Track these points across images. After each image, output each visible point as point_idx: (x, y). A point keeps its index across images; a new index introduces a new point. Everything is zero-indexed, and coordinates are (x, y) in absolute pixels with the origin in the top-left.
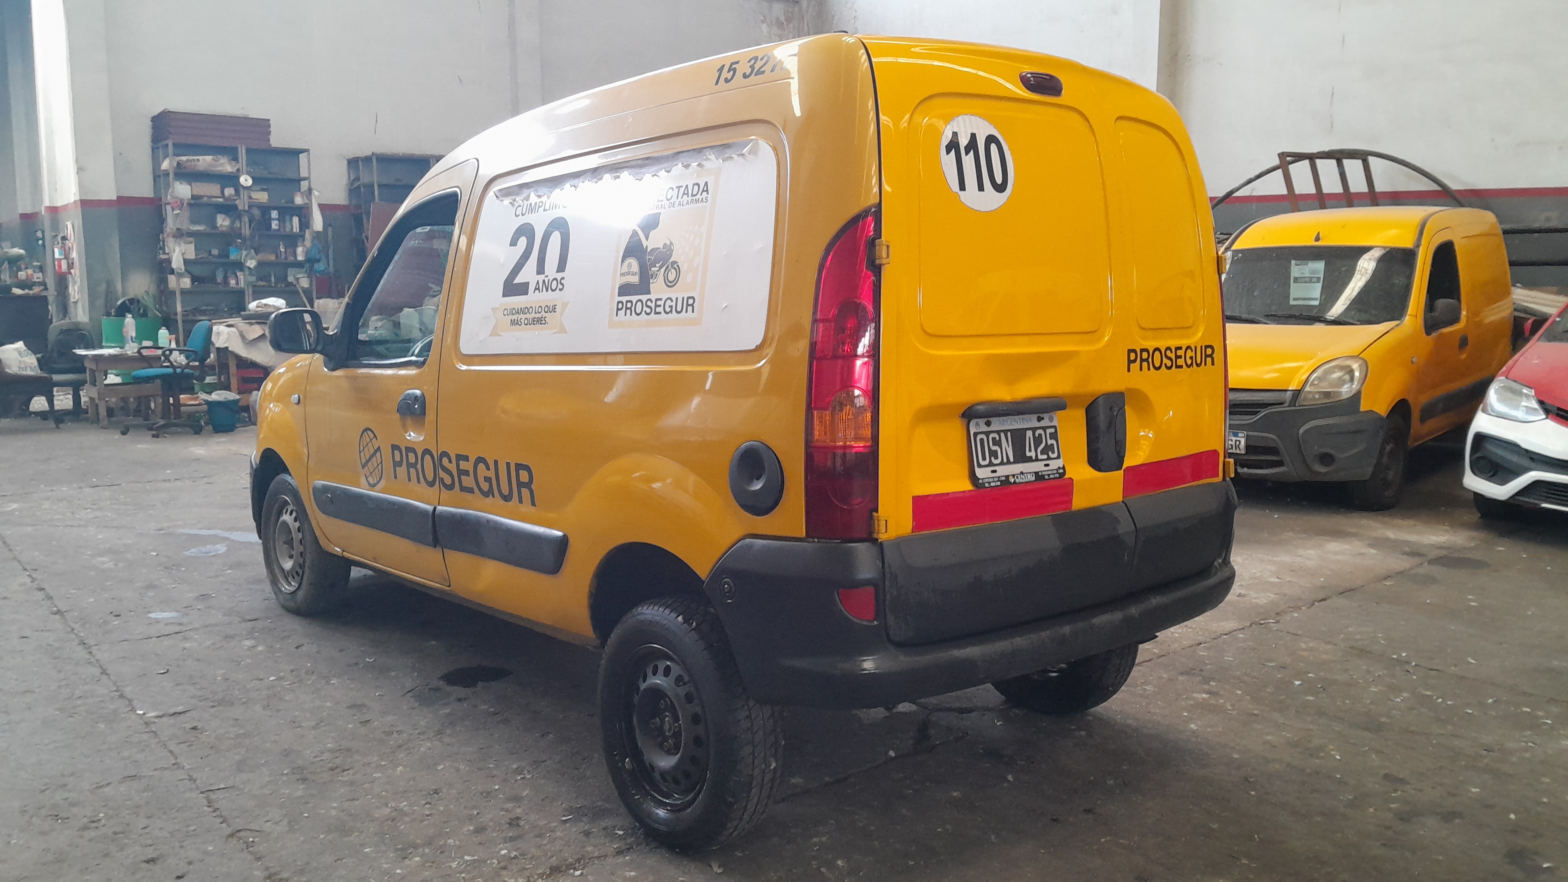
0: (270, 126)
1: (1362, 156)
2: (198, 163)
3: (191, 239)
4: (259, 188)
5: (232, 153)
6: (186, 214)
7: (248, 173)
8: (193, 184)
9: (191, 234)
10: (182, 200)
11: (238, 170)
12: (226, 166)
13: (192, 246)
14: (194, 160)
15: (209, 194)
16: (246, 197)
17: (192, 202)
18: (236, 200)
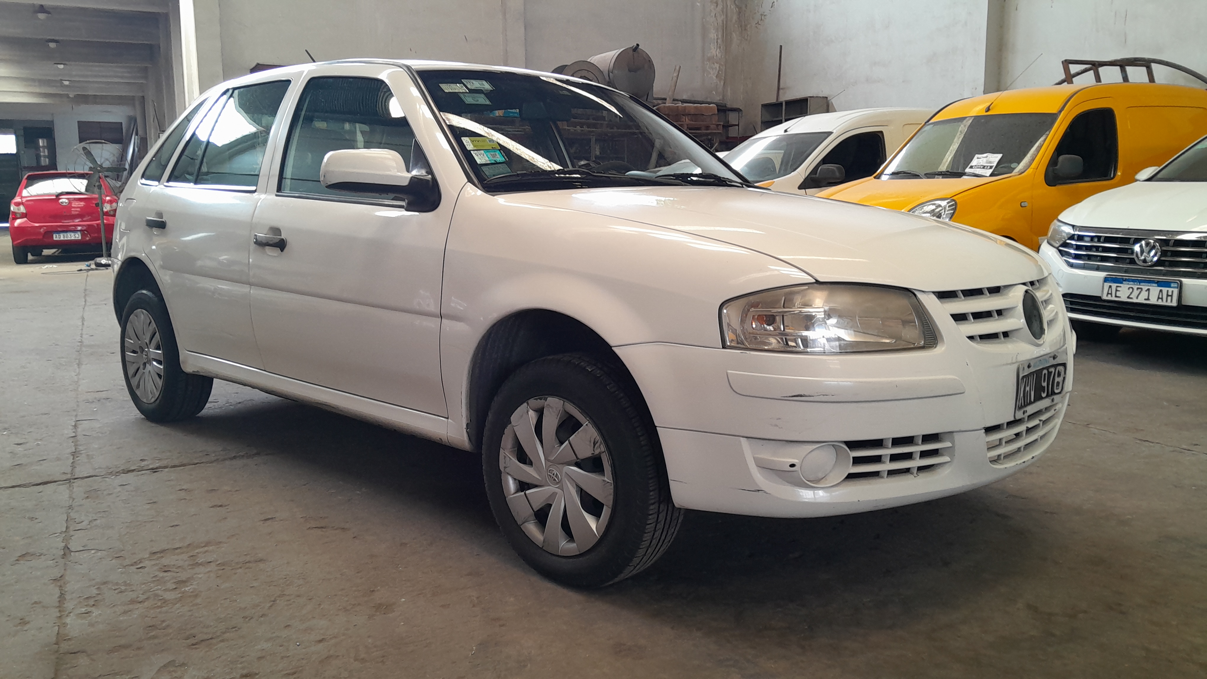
1: (1146, 63)
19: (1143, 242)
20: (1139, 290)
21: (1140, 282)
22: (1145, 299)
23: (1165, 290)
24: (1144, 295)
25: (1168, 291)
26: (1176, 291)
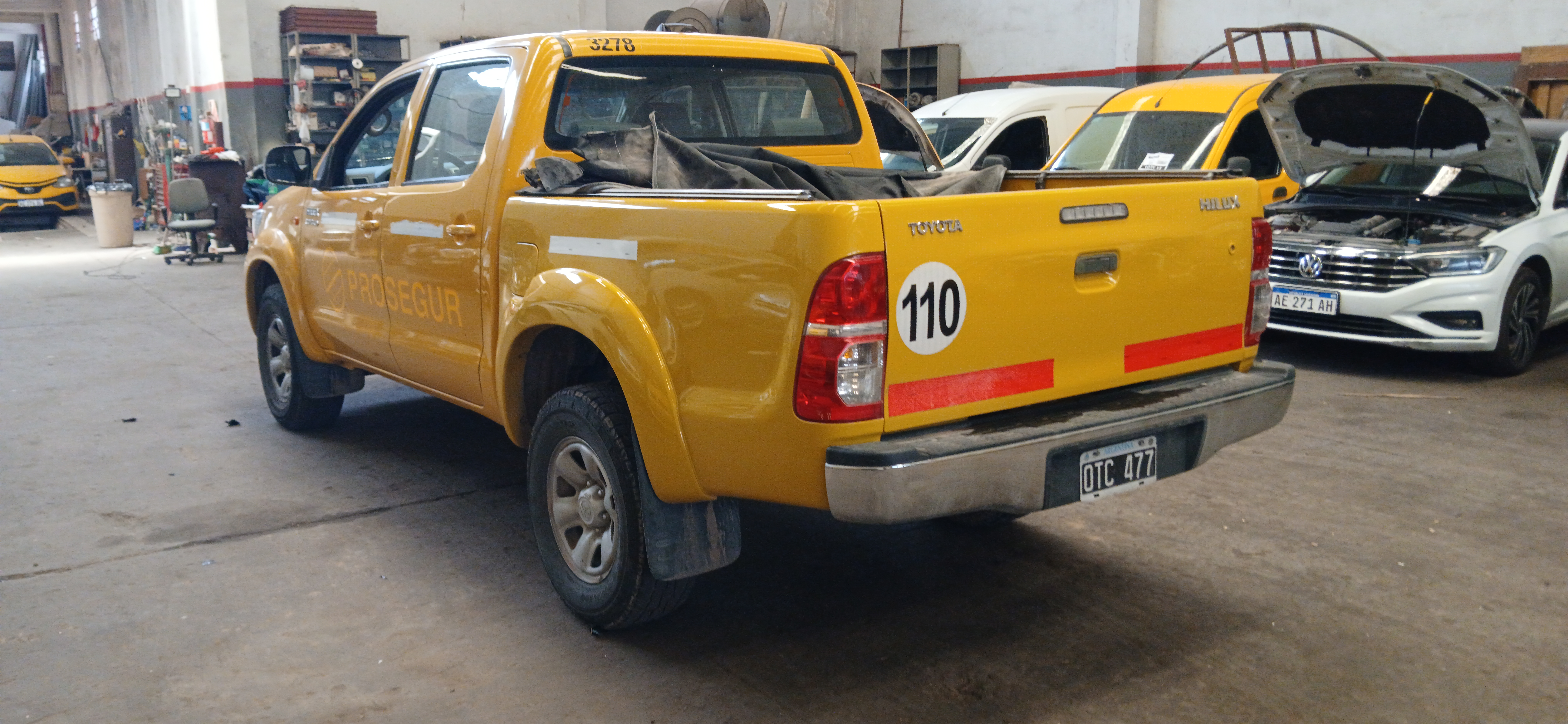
0: (375, 17)
1: (1312, 29)
2: (319, 50)
3: (315, 114)
4: (367, 69)
5: (345, 40)
6: (309, 93)
7: (360, 57)
8: (315, 67)
9: (313, 110)
10: (307, 81)
11: (351, 56)
12: (341, 52)
13: (315, 121)
14: (315, 48)
15: (328, 76)
16: (358, 78)
17: (315, 82)
18: (350, 80)
19: (1307, 257)
20: (1303, 300)
21: (1304, 292)
22: (1309, 308)
23: (1325, 300)
24: (1308, 304)
25: (1328, 302)
26: (1335, 302)
